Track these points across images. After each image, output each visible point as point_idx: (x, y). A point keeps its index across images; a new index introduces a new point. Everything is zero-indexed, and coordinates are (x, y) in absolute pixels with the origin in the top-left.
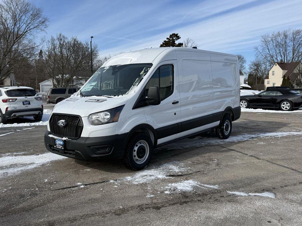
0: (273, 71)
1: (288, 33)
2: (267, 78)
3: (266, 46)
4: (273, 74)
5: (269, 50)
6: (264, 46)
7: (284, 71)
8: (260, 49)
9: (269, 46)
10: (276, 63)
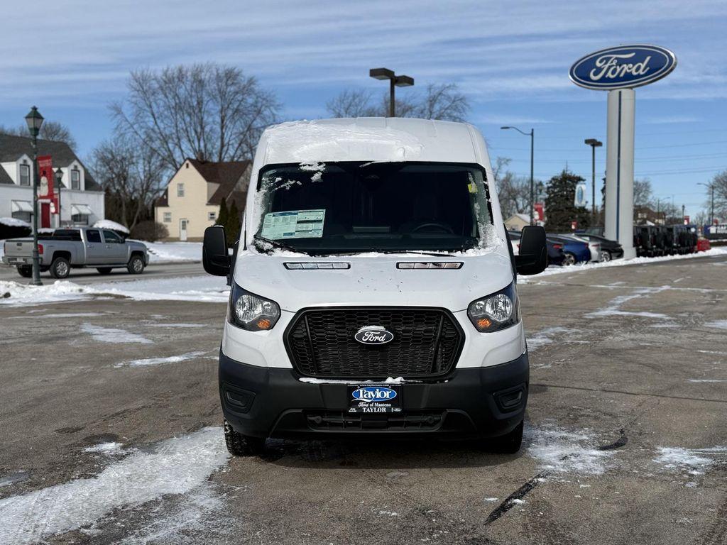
0: (181, 185)
1: (205, 76)
2: (164, 202)
3: (147, 104)
4: (181, 193)
5: (155, 119)
6: (142, 104)
7: (211, 184)
8: (128, 111)
9: (154, 105)
10: (188, 162)
